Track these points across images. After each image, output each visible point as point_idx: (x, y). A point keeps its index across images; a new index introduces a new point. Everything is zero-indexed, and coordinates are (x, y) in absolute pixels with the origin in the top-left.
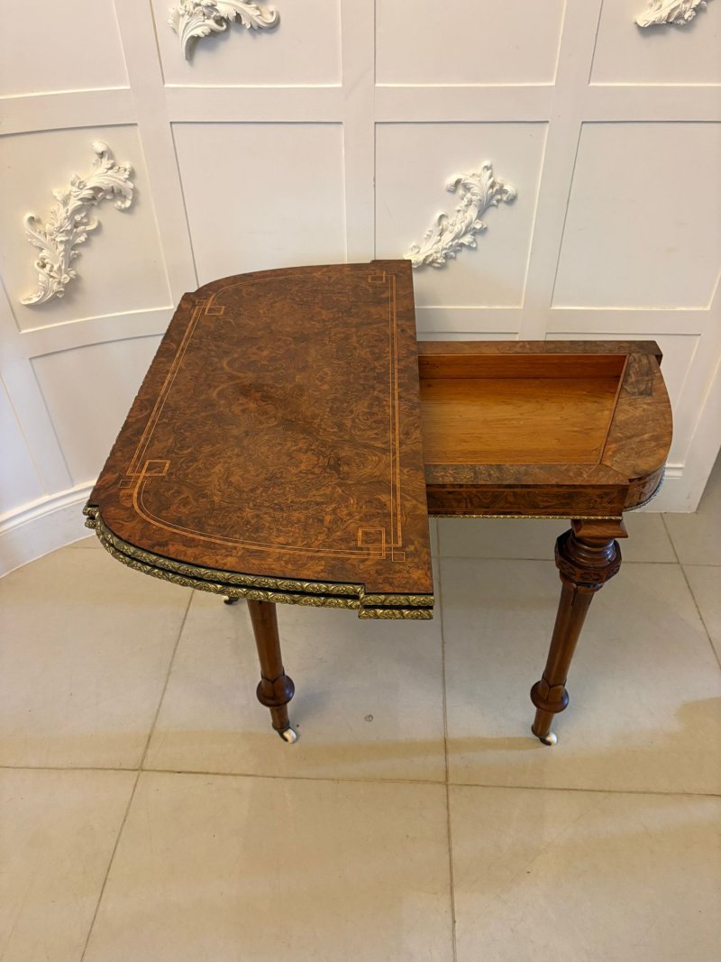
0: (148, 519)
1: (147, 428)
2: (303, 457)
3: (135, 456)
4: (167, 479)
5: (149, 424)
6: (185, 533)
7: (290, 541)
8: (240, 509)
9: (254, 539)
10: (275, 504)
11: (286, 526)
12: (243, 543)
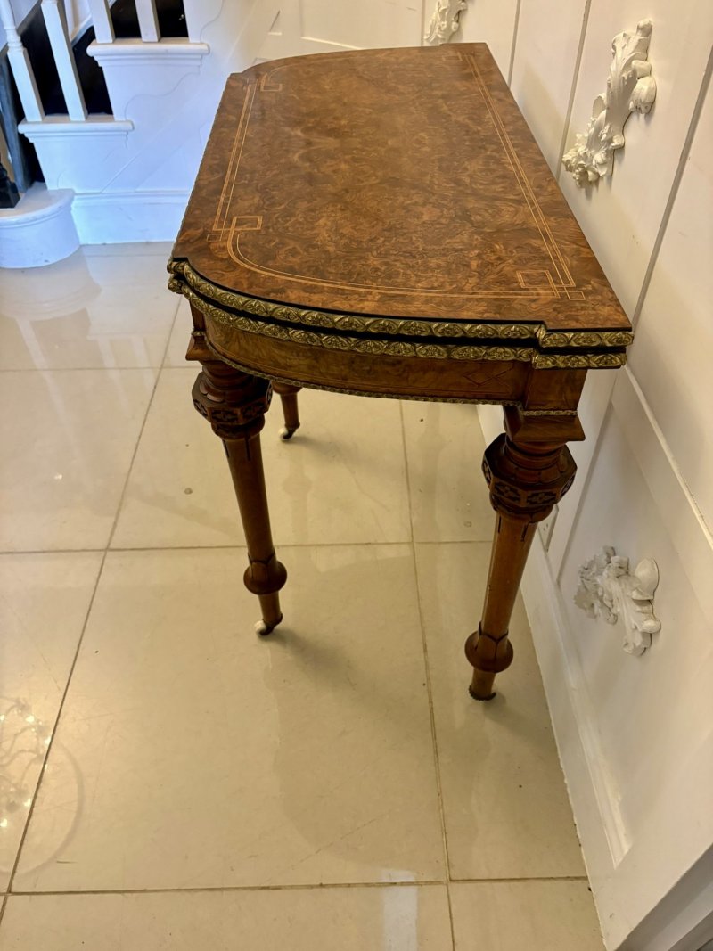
0: (253, 269)
1: (224, 189)
2: (424, 210)
3: (219, 213)
4: (263, 232)
5: (226, 185)
6: (303, 281)
7: (436, 285)
8: (362, 258)
9: (388, 284)
10: (404, 252)
11: (425, 271)
12: (377, 289)
